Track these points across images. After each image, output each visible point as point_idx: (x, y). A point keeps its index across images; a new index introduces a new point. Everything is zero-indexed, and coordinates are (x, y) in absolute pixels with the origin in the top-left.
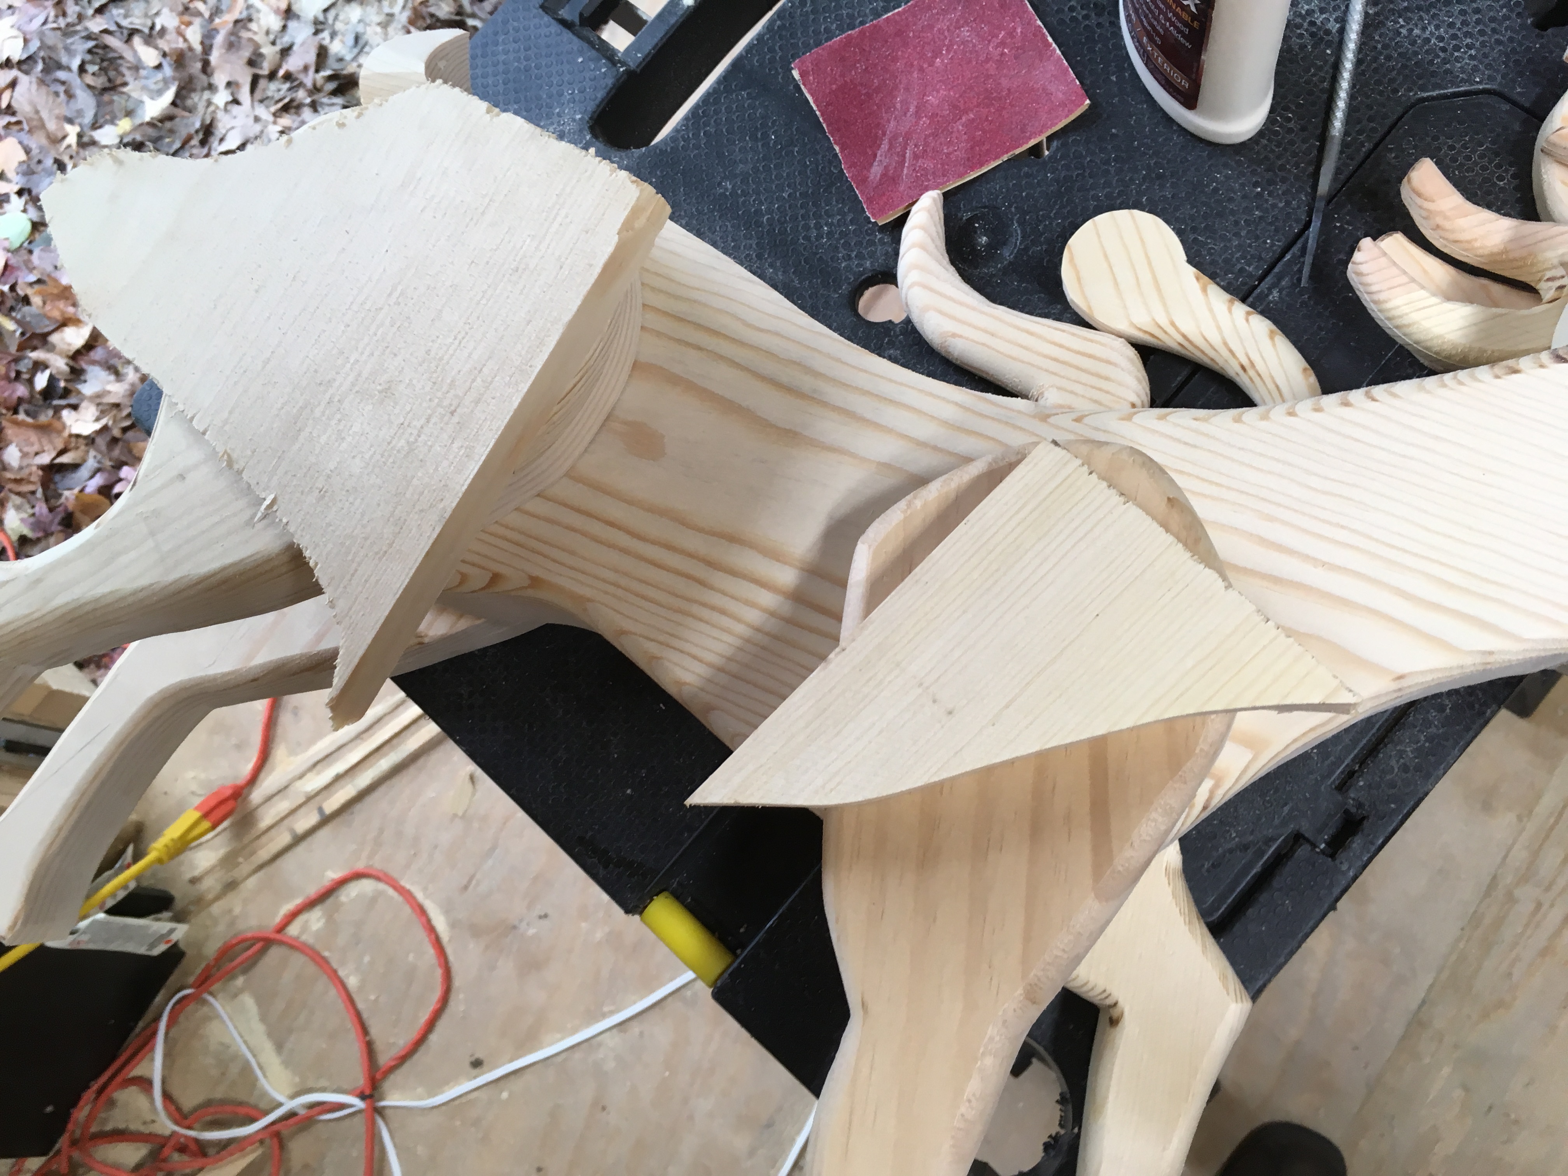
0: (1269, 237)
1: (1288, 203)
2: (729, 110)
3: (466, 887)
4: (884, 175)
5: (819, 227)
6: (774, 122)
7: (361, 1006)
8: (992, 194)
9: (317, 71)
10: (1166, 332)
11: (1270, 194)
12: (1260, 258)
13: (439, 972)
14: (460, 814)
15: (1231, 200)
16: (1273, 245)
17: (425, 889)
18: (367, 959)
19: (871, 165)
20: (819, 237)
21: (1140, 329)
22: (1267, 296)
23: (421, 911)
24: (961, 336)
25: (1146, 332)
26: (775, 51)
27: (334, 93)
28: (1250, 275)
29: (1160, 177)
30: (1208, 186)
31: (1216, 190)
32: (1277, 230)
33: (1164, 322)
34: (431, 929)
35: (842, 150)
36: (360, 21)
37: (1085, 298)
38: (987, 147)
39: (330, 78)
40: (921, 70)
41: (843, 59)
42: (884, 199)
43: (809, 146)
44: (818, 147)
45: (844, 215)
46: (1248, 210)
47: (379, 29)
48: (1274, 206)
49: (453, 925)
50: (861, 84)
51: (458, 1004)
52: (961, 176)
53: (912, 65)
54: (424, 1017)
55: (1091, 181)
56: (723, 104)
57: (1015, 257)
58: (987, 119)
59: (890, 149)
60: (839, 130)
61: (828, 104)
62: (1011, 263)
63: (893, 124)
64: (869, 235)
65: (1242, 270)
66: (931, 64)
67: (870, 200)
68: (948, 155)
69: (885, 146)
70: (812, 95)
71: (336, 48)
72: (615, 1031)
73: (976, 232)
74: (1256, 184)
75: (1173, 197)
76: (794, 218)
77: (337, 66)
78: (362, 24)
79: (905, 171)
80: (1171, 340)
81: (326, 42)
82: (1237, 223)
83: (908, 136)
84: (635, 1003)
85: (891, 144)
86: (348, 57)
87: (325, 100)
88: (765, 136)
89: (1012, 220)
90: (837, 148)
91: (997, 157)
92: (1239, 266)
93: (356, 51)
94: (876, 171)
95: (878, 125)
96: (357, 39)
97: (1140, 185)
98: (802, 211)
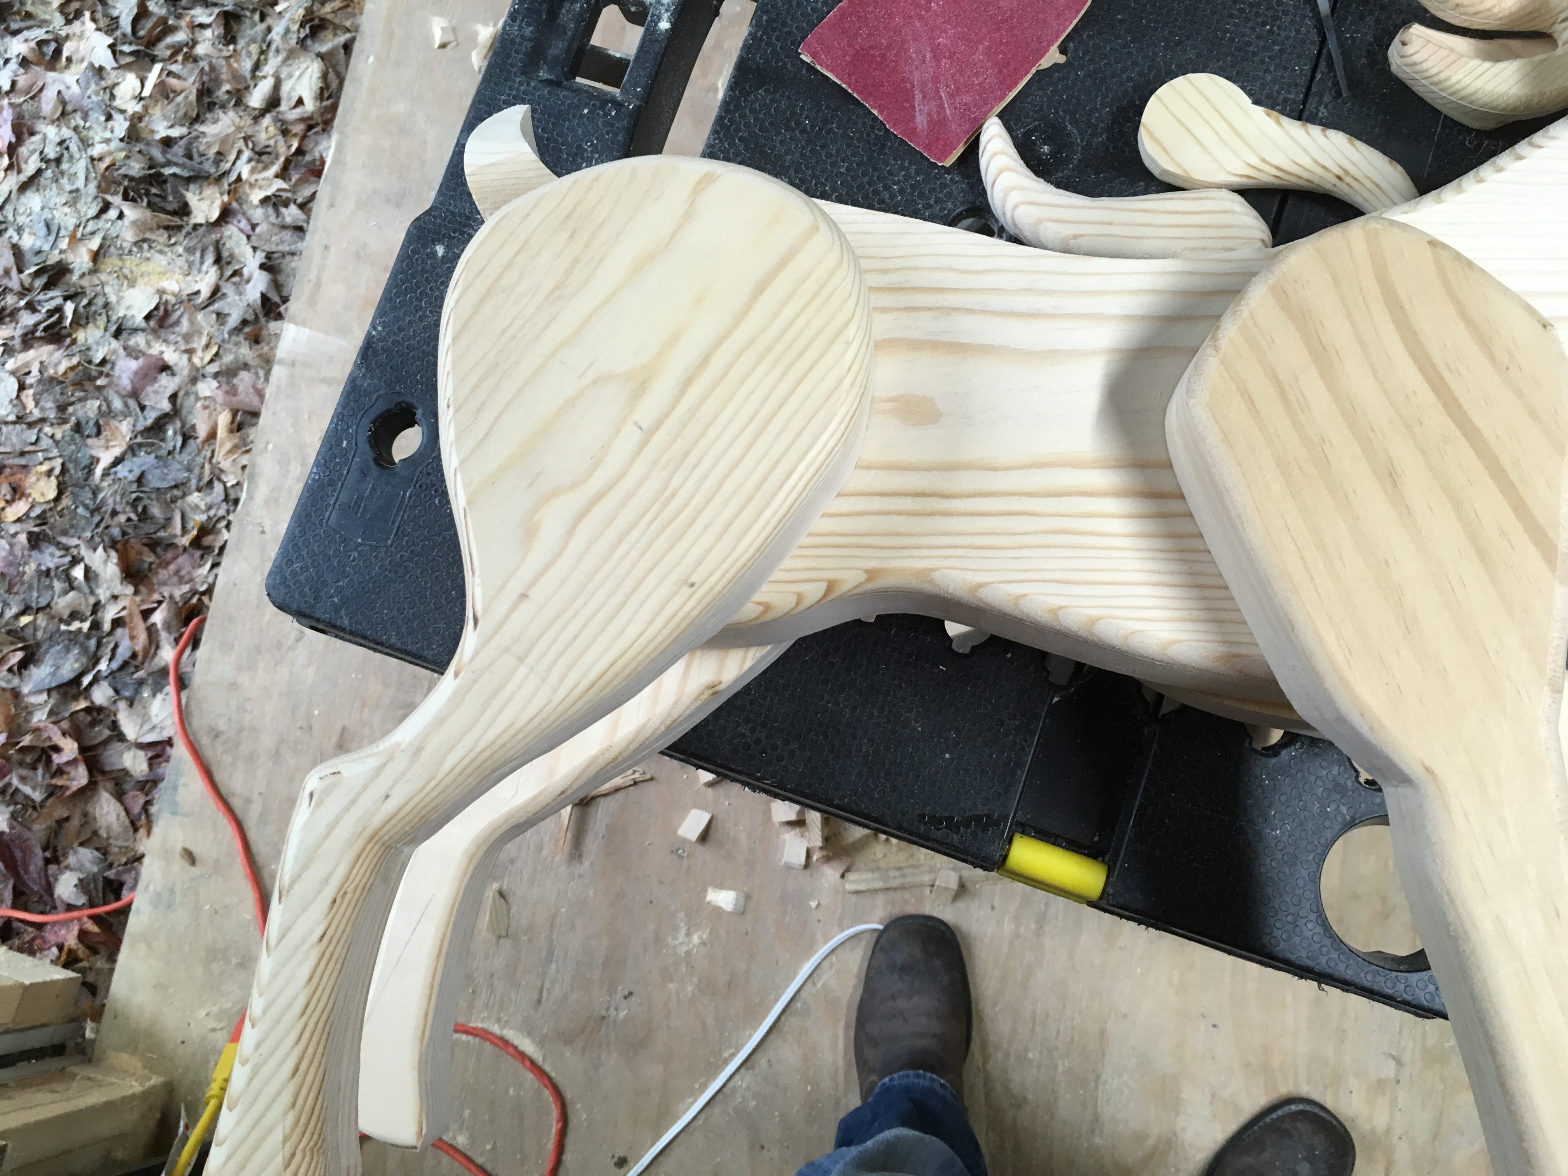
0: (1296, 65)
1: (1298, 32)
2: (752, 110)
3: (539, 1001)
4: (930, 122)
5: (887, 188)
6: (802, 108)
7: (480, 1160)
8: (1036, 106)
9: (20, 271)
10: (1260, 170)
11: (1278, 27)
12: (1297, 85)
13: (547, 1094)
14: (503, 933)
15: (1249, 44)
16: (1302, 70)
17: (499, 1020)
18: (467, 1113)
19: (914, 117)
20: (892, 196)
21: (1236, 175)
22: (1317, 114)
23: (504, 1043)
24: (1082, 235)
25: (1241, 176)
26: (773, 45)
27: (47, 287)
28: (1294, 102)
29: (1178, 43)
30: (1223, 38)
31: (1232, 40)
32: (1299, 57)
33: (1255, 161)
34: (522, 1056)
35: (880, 112)
36: (42, 209)
37: (1177, 164)
38: (1012, 67)
39: (37, 274)
40: (921, 18)
41: (844, 31)
42: (942, 142)
43: (845, 119)
44: (854, 117)
45: (908, 169)
46: (1266, 48)
47: (67, 210)
48: (1288, 37)
49: (541, 1043)
50: (872, 47)
51: (579, 1115)
52: (1001, 99)
53: (910, 17)
54: (550, 1144)
55: (1119, 65)
56: (746, 107)
57: (1082, 154)
58: (1001, 43)
59: (924, 97)
60: (870, 94)
61: (850, 76)
62: (1080, 161)
63: (916, 74)
64: (939, 179)
65: (1286, 100)
66: (928, 9)
67: (928, 148)
68: (980, 84)
69: (918, 96)
70: (832, 71)
71: (27, 242)
72: (742, 1070)
73: (1035, 145)
74: (1264, 24)
75: (1197, 57)
76: (860, 187)
77: (37, 260)
78: (46, 210)
79: (948, 112)
80: (1266, 176)
81: (15, 239)
82: (1262, 62)
83: (936, 80)
84: (751, 1036)
85: (923, 92)
86: (46, 247)
87: (41, 297)
88: (798, 123)
89: (1064, 122)
90: (875, 112)
91: (1027, 73)
92: (1281, 97)
93: (52, 238)
94: (921, 121)
95: (903, 80)
96: (48, 226)
97: (1164, 56)
98: (866, 179)
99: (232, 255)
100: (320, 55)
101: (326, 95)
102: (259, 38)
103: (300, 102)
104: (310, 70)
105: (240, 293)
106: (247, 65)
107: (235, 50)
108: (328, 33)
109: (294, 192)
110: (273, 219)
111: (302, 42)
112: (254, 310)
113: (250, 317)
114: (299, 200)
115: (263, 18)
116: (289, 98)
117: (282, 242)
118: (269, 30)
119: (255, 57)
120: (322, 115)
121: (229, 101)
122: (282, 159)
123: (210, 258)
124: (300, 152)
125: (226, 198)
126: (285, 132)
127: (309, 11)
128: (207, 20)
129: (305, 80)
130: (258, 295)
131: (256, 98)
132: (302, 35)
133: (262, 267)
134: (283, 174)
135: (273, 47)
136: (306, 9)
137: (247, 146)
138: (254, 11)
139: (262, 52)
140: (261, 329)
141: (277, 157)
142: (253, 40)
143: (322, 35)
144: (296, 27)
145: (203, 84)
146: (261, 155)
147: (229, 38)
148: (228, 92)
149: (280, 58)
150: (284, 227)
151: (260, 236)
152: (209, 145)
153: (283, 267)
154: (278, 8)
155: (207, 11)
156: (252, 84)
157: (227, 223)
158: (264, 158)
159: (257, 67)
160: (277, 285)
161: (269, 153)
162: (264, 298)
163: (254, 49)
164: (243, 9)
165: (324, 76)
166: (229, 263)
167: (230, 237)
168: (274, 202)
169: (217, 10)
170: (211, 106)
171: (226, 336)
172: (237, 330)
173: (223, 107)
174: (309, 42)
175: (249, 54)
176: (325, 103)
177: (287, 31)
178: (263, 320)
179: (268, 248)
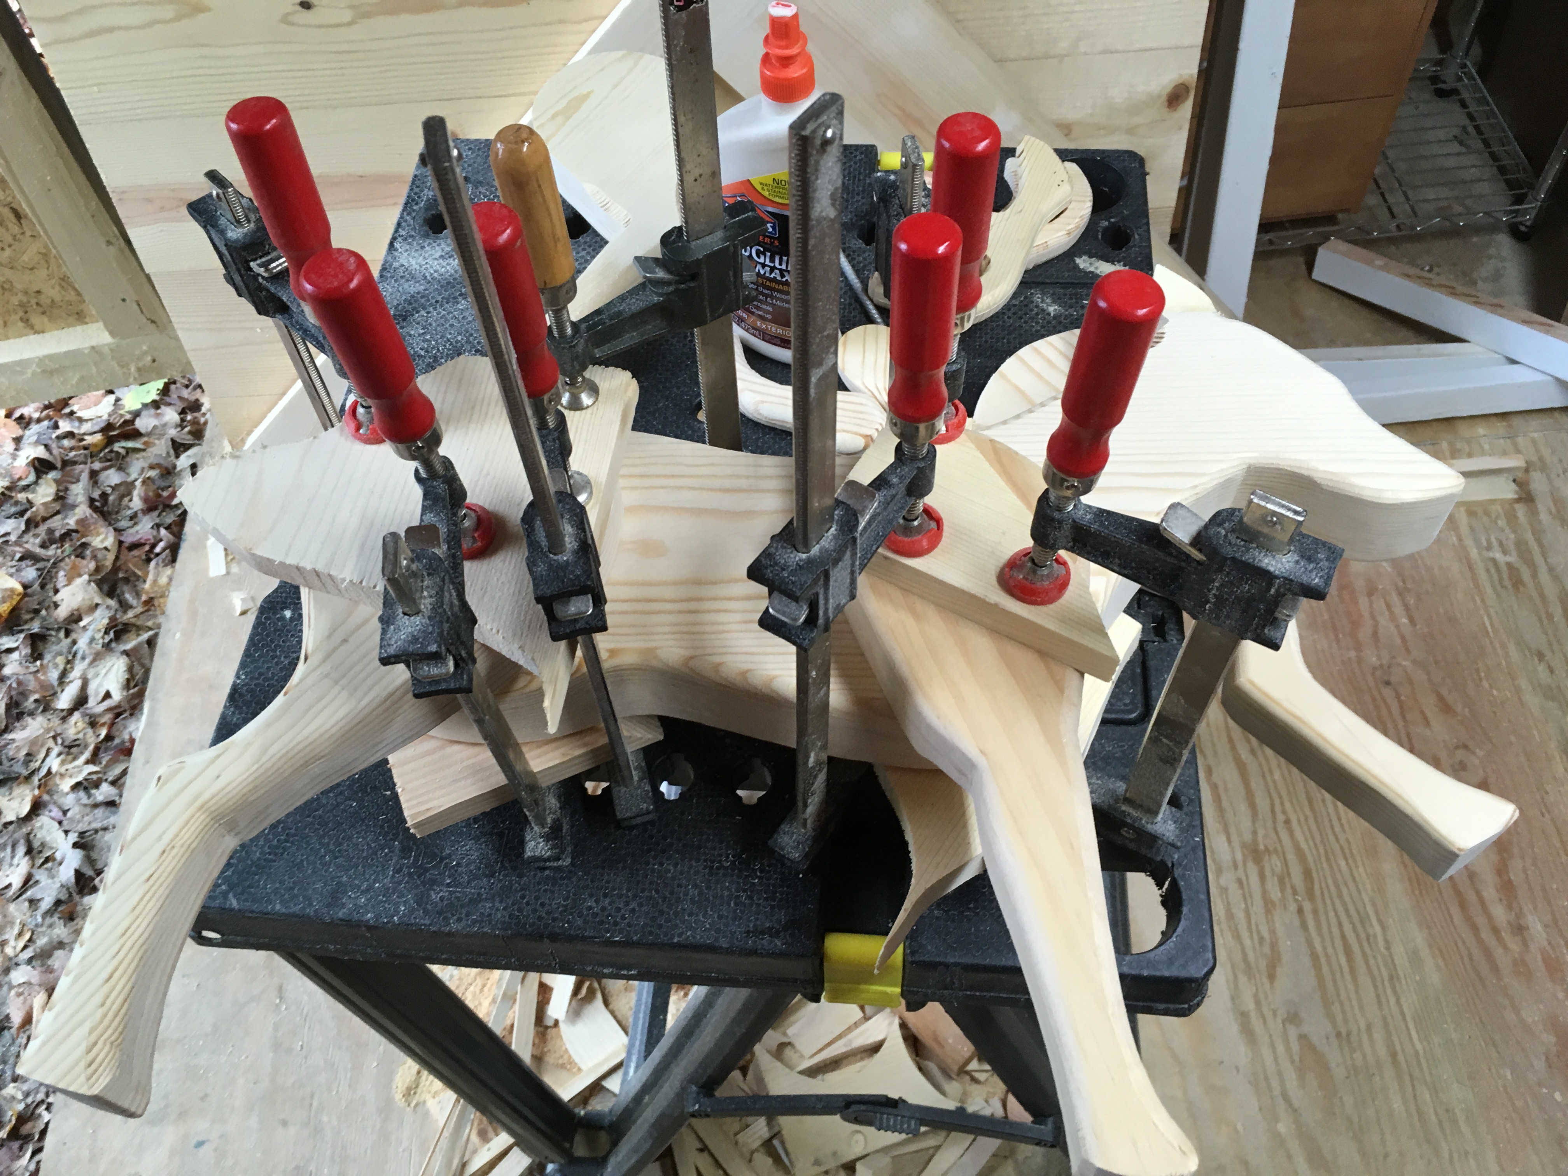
99: (43, 845)
100: (126, 653)
101: (132, 684)
102: (65, 650)
103: (108, 695)
104: (116, 667)
105: (53, 877)
106: (53, 675)
107: (41, 665)
108: (132, 635)
109: (105, 773)
110: (85, 800)
111: (107, 646)
112: (68, 889)
113: (64, 896)
114: (110, 779)
115: (68, 633)
116: (97, 694)
117: (95, 820)
118: (74, 642)
119: (61, 667)
120: (129, 701)
121: (36, 709)
122: (91, 748)
123: (21, 850)
124: (109, 738)
125: (37, 792)
126: (93, 724)
127: (112, 619)
128: (14, 645)
129: (112, 676)
130: (72, 873)
131: (64, 701)
132: (107, 639)
133: (76, 845)
134: (94, 759)
135: (79, 656)
136: (110, 618)
137: (56, 744)
138: (59, 629)
139: (68, 662)
140: (76, 905)
141: (86, 746)
142: (60, 654)
143: (125, 637)
144: (101, 634)
145: (11, 698)
146: (71, 748)
147: (36, 655)
148: (36, 701)
149: (87, 661)
150: (96, 806)
151: (72, 820)
152: (18, 749)
153: (96, 843)
154: (82, 624)
155: (14, 638)
156: (59, 690)
157: (38, 815)
158: (74, 750)
159: (64, 674)
160: (89, 860)
161: (78, 746)
162: (78, 874)
163: (61, 660)
164: (48, 629)
165: (130, 669)
166: (40, 852)
167: (41, 827)
168: (84, 786)
169: (22, 636)
170: (20, 716)
171: (39, 919)
172: (49, 913)
173: (32, 714)
174: (113, 645)
175: (56, 666)
176: (132, 691)
177: (92, 640)
178: (76, 897)
179: (81, 827)
